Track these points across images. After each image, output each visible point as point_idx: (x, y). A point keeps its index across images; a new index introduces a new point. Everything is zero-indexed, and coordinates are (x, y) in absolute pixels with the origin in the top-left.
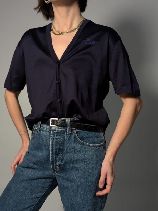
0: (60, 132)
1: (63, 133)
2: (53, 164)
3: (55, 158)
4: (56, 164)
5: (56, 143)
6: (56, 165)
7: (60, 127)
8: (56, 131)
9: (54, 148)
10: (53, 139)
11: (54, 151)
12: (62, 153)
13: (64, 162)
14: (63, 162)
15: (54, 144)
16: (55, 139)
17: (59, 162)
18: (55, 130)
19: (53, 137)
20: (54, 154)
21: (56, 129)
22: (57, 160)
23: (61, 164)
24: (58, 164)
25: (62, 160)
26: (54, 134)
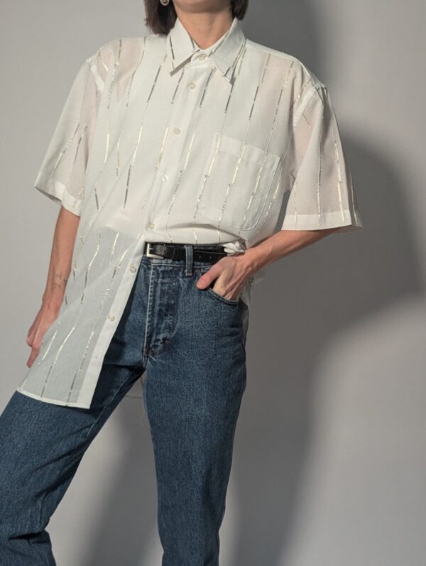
0: (171, 271)
1: (177, 274)
2: (150, 337)
3: (158, 324)
4: (158, 337)
5: (161, 293)
6: (157, 340)
7: (170, 261)
8: (163, 268)
9: (158, 302)
10: (156, 284)
11: (157, 308)
12: (171, 315)
13: (175, 332)
14: (173, 334)
15: (158, 294)
16: (160, 285)
17: (164, 332)
18: (160, 266)
19: (156, 280)
20: (156, 315)
21: (162, 263)
22: (160, 329)
23: (168, 336)
24: (161, 337)
25: (170, 328)
26: (158, 274)
